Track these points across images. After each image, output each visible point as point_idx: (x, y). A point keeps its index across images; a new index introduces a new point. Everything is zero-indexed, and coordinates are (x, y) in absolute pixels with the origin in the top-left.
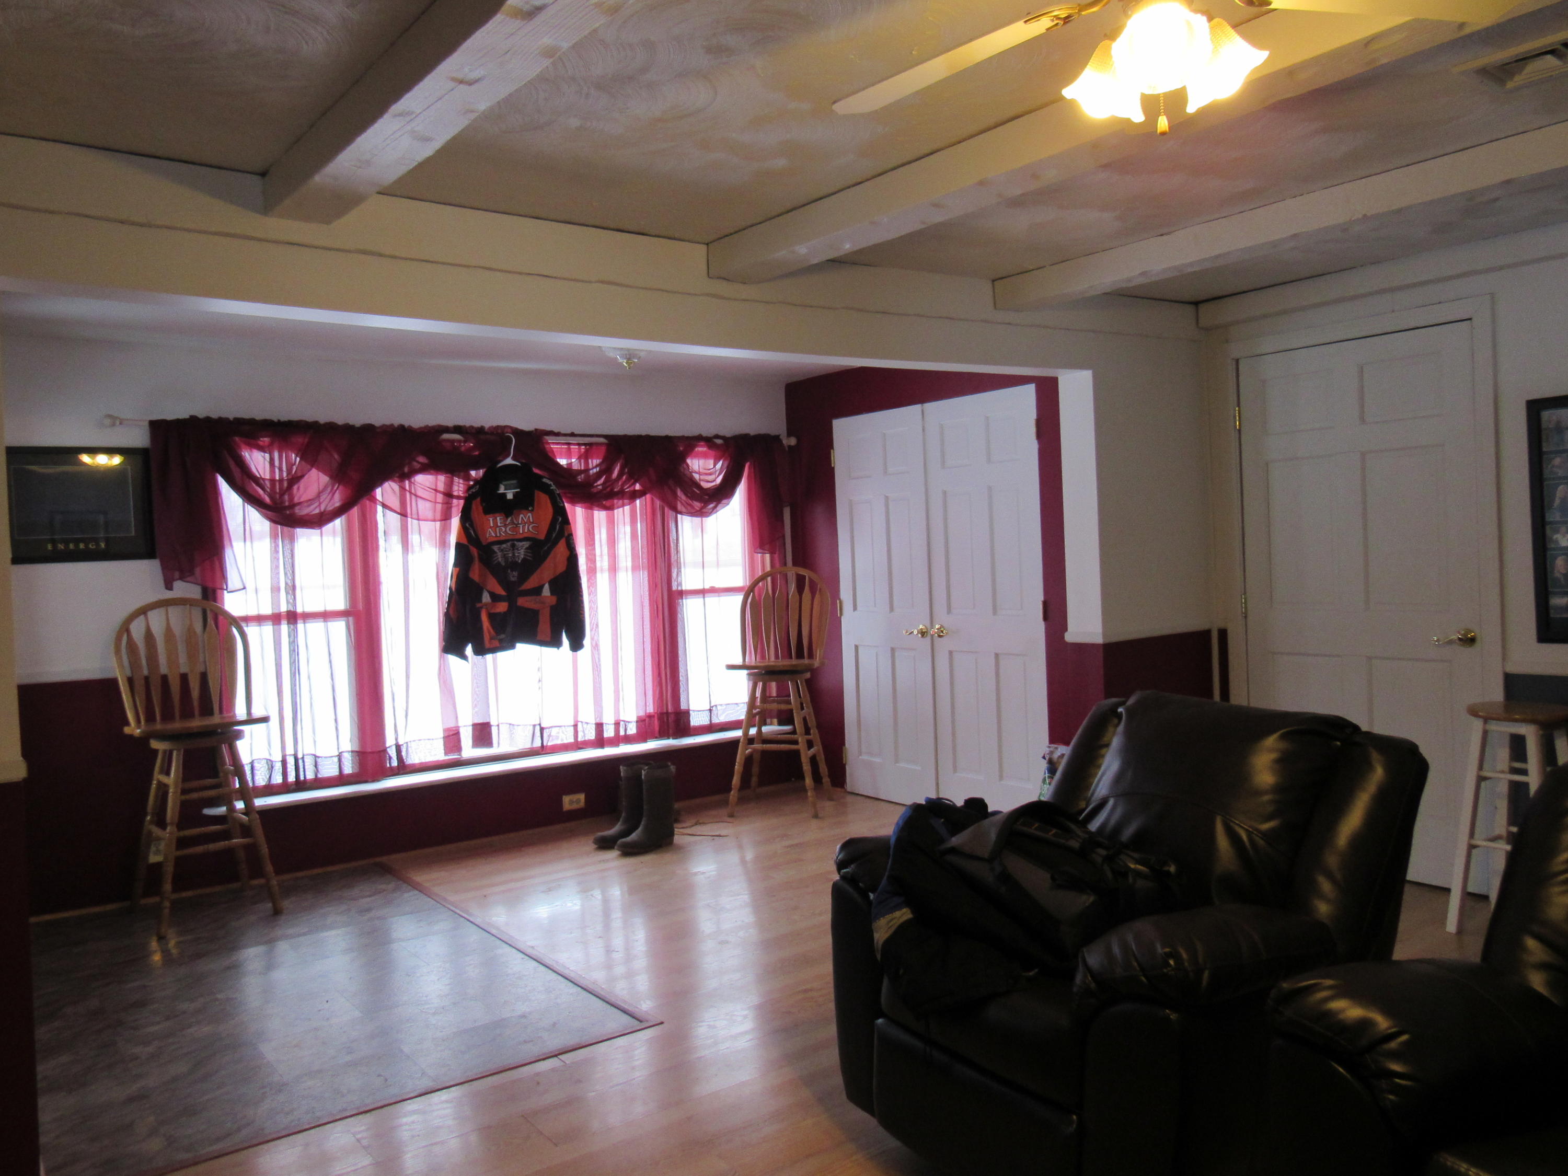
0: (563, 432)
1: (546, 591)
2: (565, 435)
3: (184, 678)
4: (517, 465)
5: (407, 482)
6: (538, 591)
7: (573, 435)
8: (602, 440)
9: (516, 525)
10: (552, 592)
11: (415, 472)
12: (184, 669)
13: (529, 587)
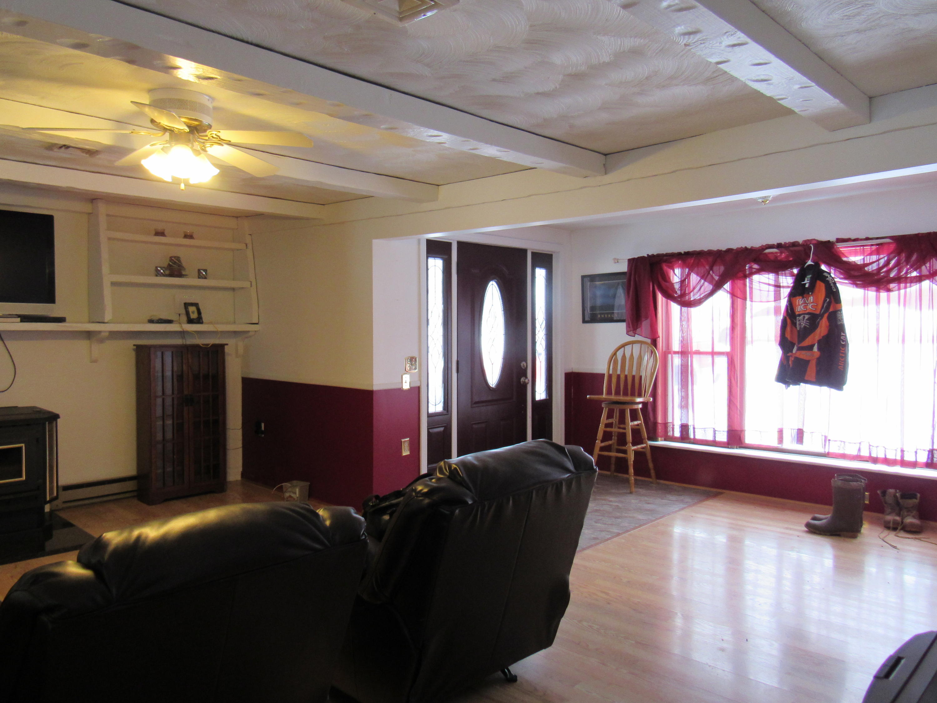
0: (860, 237)
1: (815, 349)
2: (862, 240)
3: (634, 377)
4: (812, 264)
5: (748, 280)
6: (811, 347)
7: (867, 239)
8: (888, 240)
9: (807, 304)
10: (819, 349)
11: (751, 274)
12: (634, 373)
13: (805, 345)
